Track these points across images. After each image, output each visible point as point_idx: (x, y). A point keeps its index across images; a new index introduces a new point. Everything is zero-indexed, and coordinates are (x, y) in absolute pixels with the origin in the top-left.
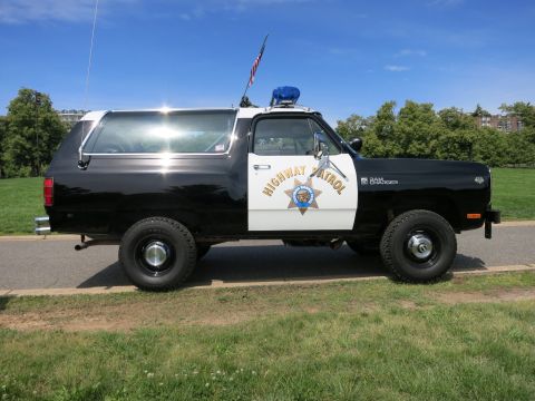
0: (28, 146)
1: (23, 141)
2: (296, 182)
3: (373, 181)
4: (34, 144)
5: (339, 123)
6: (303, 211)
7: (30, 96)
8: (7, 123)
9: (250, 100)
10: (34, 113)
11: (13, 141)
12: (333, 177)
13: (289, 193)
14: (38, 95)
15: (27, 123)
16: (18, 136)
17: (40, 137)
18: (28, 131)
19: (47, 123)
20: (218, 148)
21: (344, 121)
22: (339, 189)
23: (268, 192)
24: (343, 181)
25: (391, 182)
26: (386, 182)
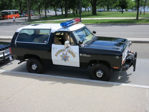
2: (63, 53)
3: (83, 55)
6: (65, 61)
12: (73, 53)
13: (61, 56)
20: (45, 42)
22: (74, 56)
23: (56, 55)
24: (75, 54)
25: (88, 56)
26: (87, 56)
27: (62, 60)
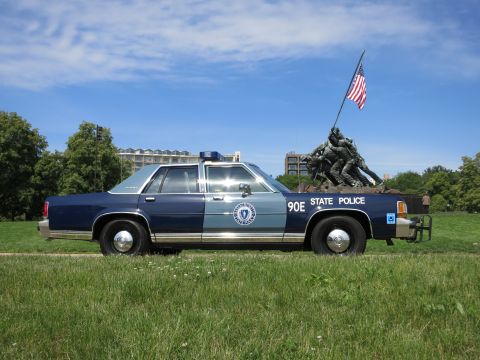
0: (85, 185)
1: (80, 181)
4: (91, 183)
5: (465, 159)
7: (90, 130)
8: (65, 161)
9: (342, 132)
10: (93, 149)
11: (70, 179)
14: (100, 129)
15: (86, 160)
16: (76, 175)
17: (98, 176)
18: (86, 169)
19: (106, 160)
21: (473, 157)
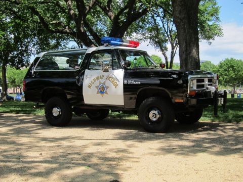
3: (129, 82)
6: (103, 96)
13: (97, 87)
20: (76, 67)
22: (116, 85)
23: (89, 87)
24: (117, 82)
25: (137, 83)
26: (135, 83)
27: (97, 93)
